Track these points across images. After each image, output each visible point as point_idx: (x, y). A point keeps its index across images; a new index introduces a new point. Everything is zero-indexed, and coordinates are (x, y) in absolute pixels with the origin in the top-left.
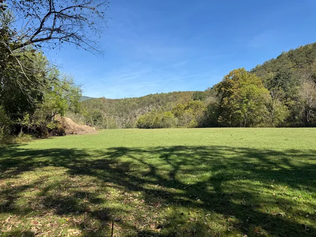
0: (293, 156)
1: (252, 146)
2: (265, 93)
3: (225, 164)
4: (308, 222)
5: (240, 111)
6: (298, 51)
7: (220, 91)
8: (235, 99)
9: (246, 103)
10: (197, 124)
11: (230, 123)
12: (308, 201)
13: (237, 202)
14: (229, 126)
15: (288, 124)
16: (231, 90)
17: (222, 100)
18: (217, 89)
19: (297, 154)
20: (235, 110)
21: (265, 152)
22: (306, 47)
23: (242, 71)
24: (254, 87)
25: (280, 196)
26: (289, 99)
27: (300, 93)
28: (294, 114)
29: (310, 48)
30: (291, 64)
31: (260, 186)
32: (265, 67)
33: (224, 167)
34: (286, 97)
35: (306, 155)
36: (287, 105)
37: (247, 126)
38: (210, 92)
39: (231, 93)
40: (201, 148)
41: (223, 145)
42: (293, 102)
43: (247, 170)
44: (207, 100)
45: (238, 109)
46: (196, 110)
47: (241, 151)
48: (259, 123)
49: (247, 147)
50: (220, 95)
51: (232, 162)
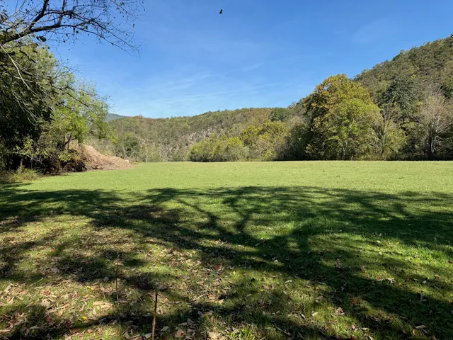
0: (408, 200)
1: (352, 187)
2: (373, 111)
3: (314, 211)
4: (425, 291)
5: (336, 137)
6: (424, 50)
7: (309, 107)
8: (330, 120)
9: (347, 125)
10: (275, 156)
11: (322, 154)
12: (427, 262)
13: (330, 264)
14: (320, 158)
15: (404, 157)
16: (326, 106)
17: (312, 121)
18: (305, 105)
19: (415, 198)
20: (331, 135)
21: (371, 195)
22: (435, 44)
23: (342, 78)
24: (359, 102)
25: (388, 256)
26: (407, 120)
27: (424, 112)
28: (413, 142)
29: (441, 45)
30: (412, 69)
31: (361, 242)
32: (374, 72)
33: (312, 216)
34: (403, 117)
35: (426, 200)
36: (404, 129)
37: (347, 158)
38: (295, 110)
39: (325, 111)
40: (281, 189)
41: (311, 185)
42: (412, 125)
43: (345, 220)
44: (291, 120)
45: (335, 134)
46: (275, 135)
47: (336, 193)
48: (364, 154)
49: (346, 188)
50: (310, 114)
51: (324, 209)
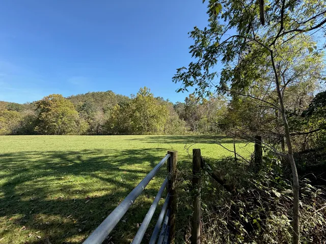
0: (84, 154)
1: (57, 150)
2: (76, 114)
3: (28, 167)
4: (77, 197)
5: (55, 124)
6: (97, 94)
7: (39, 107)
8: (52, 115)
9: (61, 118)
10: (9, 132)
11: (46, 131)
12: (82, 182)
14: (45, 134)
15: (87, 134)
16: (50, 108)
17: (40, 114)
18: (36, 105)
19: (87, 152)
20: (51, 123)
21: (67, 153)
22: (101, 93)
23: (60, 96)
24: (68, 108)
25: (65, 184)
26: (90, 119)
27: (96, 117)
28: (92, 128)
29: (103, 94)
30: (92, 100)
31: (53, 180)
32: (77, 97)
33: (26, 170)
34: (88, 118)
35: (92, 153)
36: (88, 122)
37: (60, 134)
38: (30, 106)
39: (48, 110)
41: (33, 150)
42: (92, 121)
43: (48, 169)
44: (25, 112)
45: (54, 122)
46: (10, 119)
47: (47, 153)
48: (70, 132)
49: (54, 150)
50: (39, 110)
51: (36, 164)
